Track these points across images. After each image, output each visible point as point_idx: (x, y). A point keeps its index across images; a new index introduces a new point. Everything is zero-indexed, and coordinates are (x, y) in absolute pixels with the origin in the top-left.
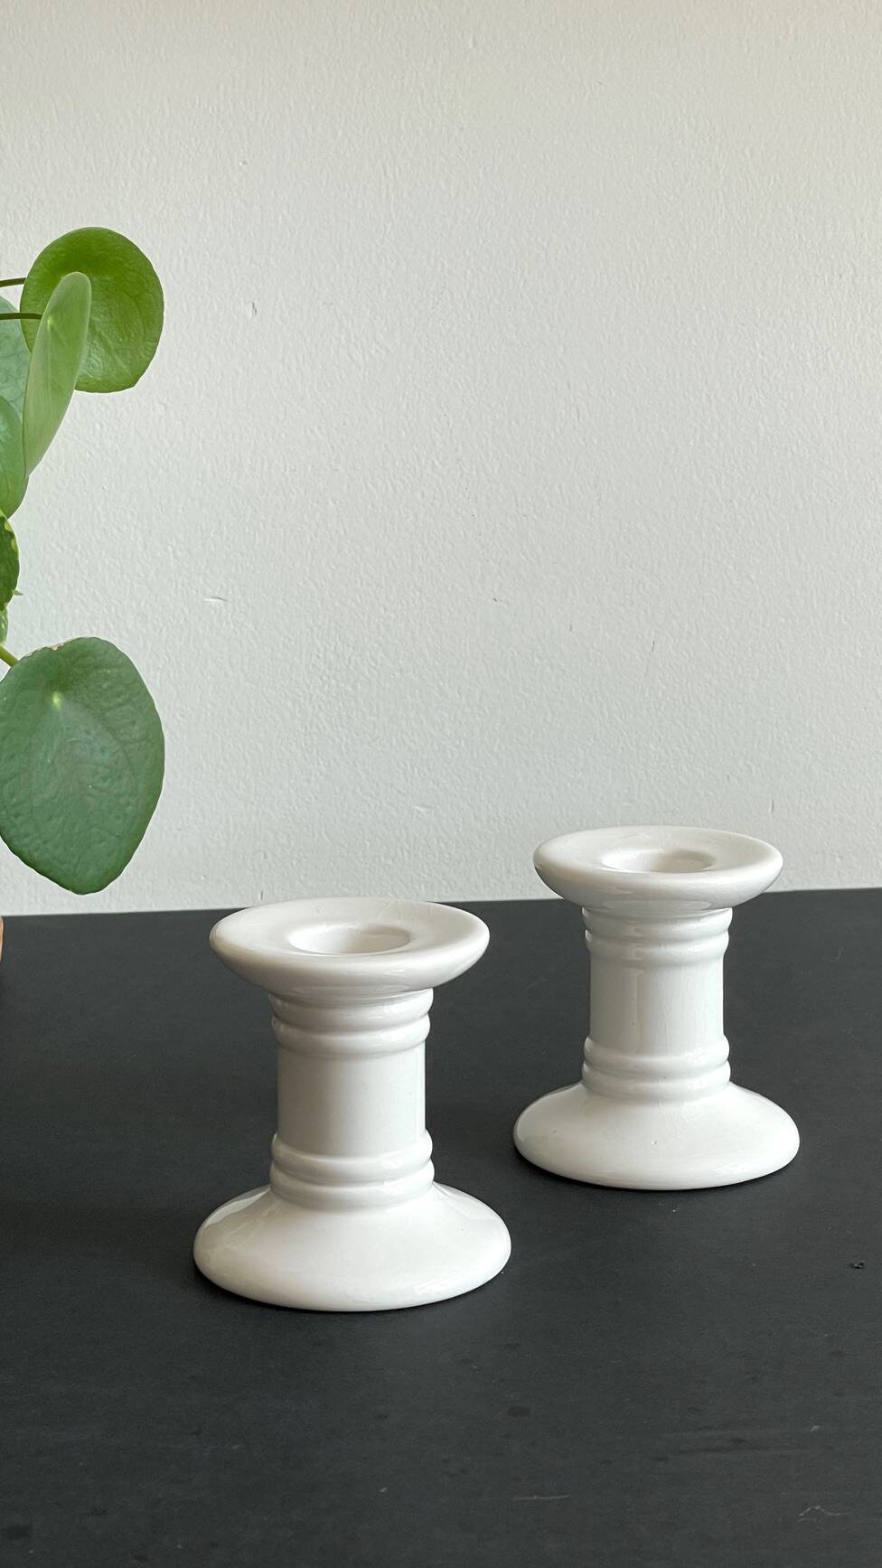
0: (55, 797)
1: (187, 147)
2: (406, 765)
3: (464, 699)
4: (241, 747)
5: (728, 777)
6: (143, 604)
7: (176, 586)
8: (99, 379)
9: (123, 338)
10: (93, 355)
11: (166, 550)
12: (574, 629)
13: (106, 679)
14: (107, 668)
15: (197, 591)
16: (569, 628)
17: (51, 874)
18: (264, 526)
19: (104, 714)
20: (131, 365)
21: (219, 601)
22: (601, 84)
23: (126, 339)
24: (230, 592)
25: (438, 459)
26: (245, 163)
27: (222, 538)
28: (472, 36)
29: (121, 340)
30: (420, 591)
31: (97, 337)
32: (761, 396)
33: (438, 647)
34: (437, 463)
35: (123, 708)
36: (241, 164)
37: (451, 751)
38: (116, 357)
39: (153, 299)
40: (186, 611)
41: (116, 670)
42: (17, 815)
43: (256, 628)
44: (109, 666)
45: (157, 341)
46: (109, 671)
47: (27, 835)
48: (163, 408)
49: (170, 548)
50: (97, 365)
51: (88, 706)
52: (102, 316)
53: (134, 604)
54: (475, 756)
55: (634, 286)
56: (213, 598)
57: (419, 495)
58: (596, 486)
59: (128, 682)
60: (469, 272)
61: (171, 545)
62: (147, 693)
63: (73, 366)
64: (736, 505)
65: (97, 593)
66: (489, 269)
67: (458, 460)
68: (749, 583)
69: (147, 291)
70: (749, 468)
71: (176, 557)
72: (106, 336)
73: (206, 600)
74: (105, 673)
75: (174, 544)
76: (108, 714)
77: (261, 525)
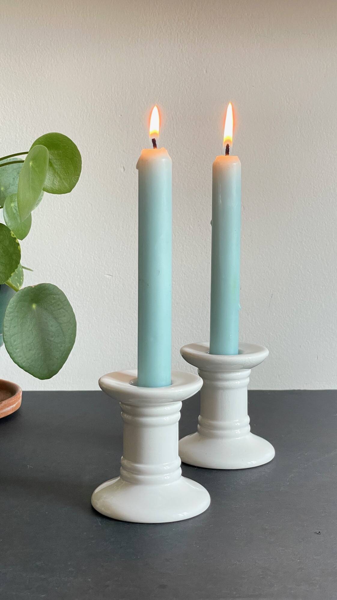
0: (32, 343)
1: (100, 109)
2: (179, 339)
3: (200, 314)
4: (117, 331)
5: (300, 346)
6: (82, 277)
7: (94, 271)
8: (57, 189)
9: (66, 174)
10: (55, 180)
11: (91, 257)
12: (242, 289)
13: (54, 299)
14: (54, 295)
15: (102, 272)
16: (240, 288)
17: (30, 371)
18: (127, 249)
19: (53, 312)
20: (69, 184)
21: (110, 276)
22: (253, 86)
23: (67, 175)
24: (114, 273)
25: (191, 225)
26: (121, 115)
27: (111, 253)
28: (205, 69)
29: (65, 175)
30: (185, 274)
31: (56, 174)
32: (313, 203)
33: (191, 295)
34: (191, 227)
35: (60, 310)
36: (120, 116)
37: (196, 334)
38: (63, 181)
39: (78, 160)
40: (98, 280)
41: (57, 296)
42: (16, 349)
43: (123, 286)
44: (55, 295)
45: (79, 176)
46: (55, 296)
47: (20, 356)
48: (90, 205)
49: (92, 256)
50: (57, 184)
51: (46, 309)
52: (59, 166)
53: (79, 277)
54: (204, 335)
55: (265, 161)
56: (108, 275)
57: (184, 238)
58: (250, 236)
59: (62, 301)
60: (203, 156)
61: (93, 255)
62: (70, 305)
63: (42, 181)
64: (304, 244)
65: (65, 272)
66: (211, 154)
67: (199, 225)
68: (308, 273)
69: (75, 157)
70: (308, 230)
71: (94, 259)
72: (60, 174)
73: (105, 276)
74: (54, 297)
75: (94, 255)
76: (54, 312)
77: (126, 249)
